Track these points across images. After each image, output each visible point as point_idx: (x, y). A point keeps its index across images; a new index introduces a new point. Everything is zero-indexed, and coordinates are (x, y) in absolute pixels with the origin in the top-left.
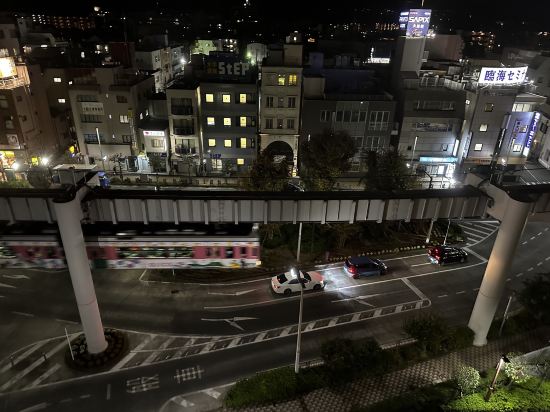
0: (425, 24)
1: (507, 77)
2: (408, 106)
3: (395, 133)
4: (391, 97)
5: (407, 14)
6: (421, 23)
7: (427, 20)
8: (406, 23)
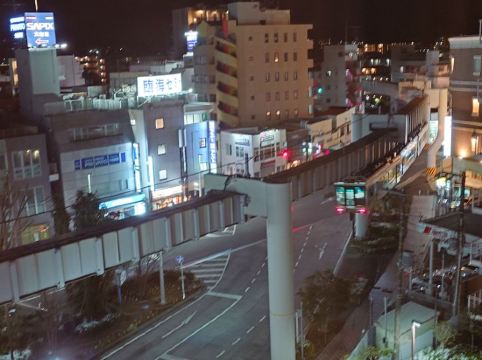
0: (50, 31)
1: (166, 86)
2: (60, 138)
3: (54, 177)
4: (34, 129)
5: (21, 19)
6: (44, 30)
7: (51, 26)
8: (24, 31)
